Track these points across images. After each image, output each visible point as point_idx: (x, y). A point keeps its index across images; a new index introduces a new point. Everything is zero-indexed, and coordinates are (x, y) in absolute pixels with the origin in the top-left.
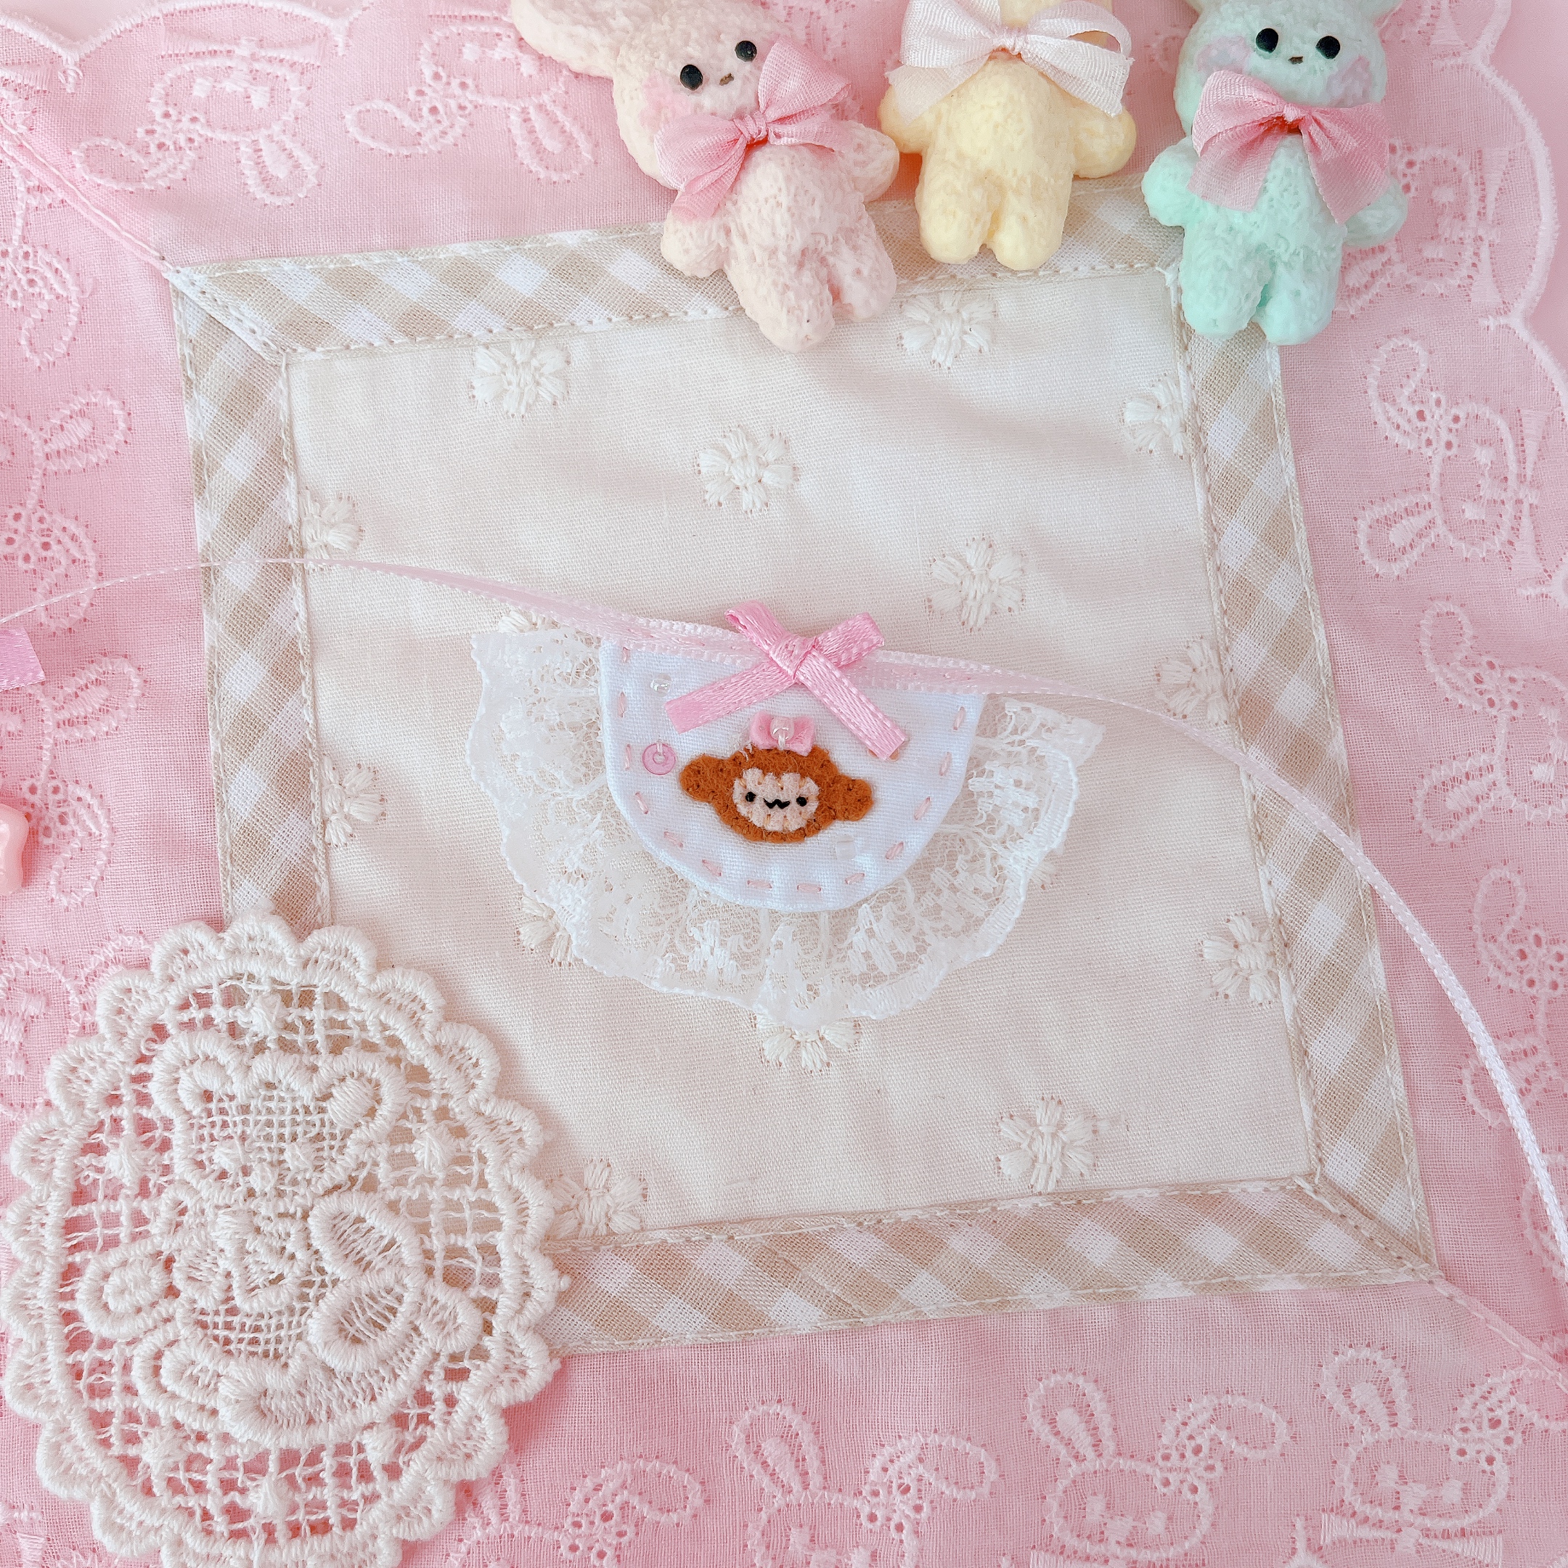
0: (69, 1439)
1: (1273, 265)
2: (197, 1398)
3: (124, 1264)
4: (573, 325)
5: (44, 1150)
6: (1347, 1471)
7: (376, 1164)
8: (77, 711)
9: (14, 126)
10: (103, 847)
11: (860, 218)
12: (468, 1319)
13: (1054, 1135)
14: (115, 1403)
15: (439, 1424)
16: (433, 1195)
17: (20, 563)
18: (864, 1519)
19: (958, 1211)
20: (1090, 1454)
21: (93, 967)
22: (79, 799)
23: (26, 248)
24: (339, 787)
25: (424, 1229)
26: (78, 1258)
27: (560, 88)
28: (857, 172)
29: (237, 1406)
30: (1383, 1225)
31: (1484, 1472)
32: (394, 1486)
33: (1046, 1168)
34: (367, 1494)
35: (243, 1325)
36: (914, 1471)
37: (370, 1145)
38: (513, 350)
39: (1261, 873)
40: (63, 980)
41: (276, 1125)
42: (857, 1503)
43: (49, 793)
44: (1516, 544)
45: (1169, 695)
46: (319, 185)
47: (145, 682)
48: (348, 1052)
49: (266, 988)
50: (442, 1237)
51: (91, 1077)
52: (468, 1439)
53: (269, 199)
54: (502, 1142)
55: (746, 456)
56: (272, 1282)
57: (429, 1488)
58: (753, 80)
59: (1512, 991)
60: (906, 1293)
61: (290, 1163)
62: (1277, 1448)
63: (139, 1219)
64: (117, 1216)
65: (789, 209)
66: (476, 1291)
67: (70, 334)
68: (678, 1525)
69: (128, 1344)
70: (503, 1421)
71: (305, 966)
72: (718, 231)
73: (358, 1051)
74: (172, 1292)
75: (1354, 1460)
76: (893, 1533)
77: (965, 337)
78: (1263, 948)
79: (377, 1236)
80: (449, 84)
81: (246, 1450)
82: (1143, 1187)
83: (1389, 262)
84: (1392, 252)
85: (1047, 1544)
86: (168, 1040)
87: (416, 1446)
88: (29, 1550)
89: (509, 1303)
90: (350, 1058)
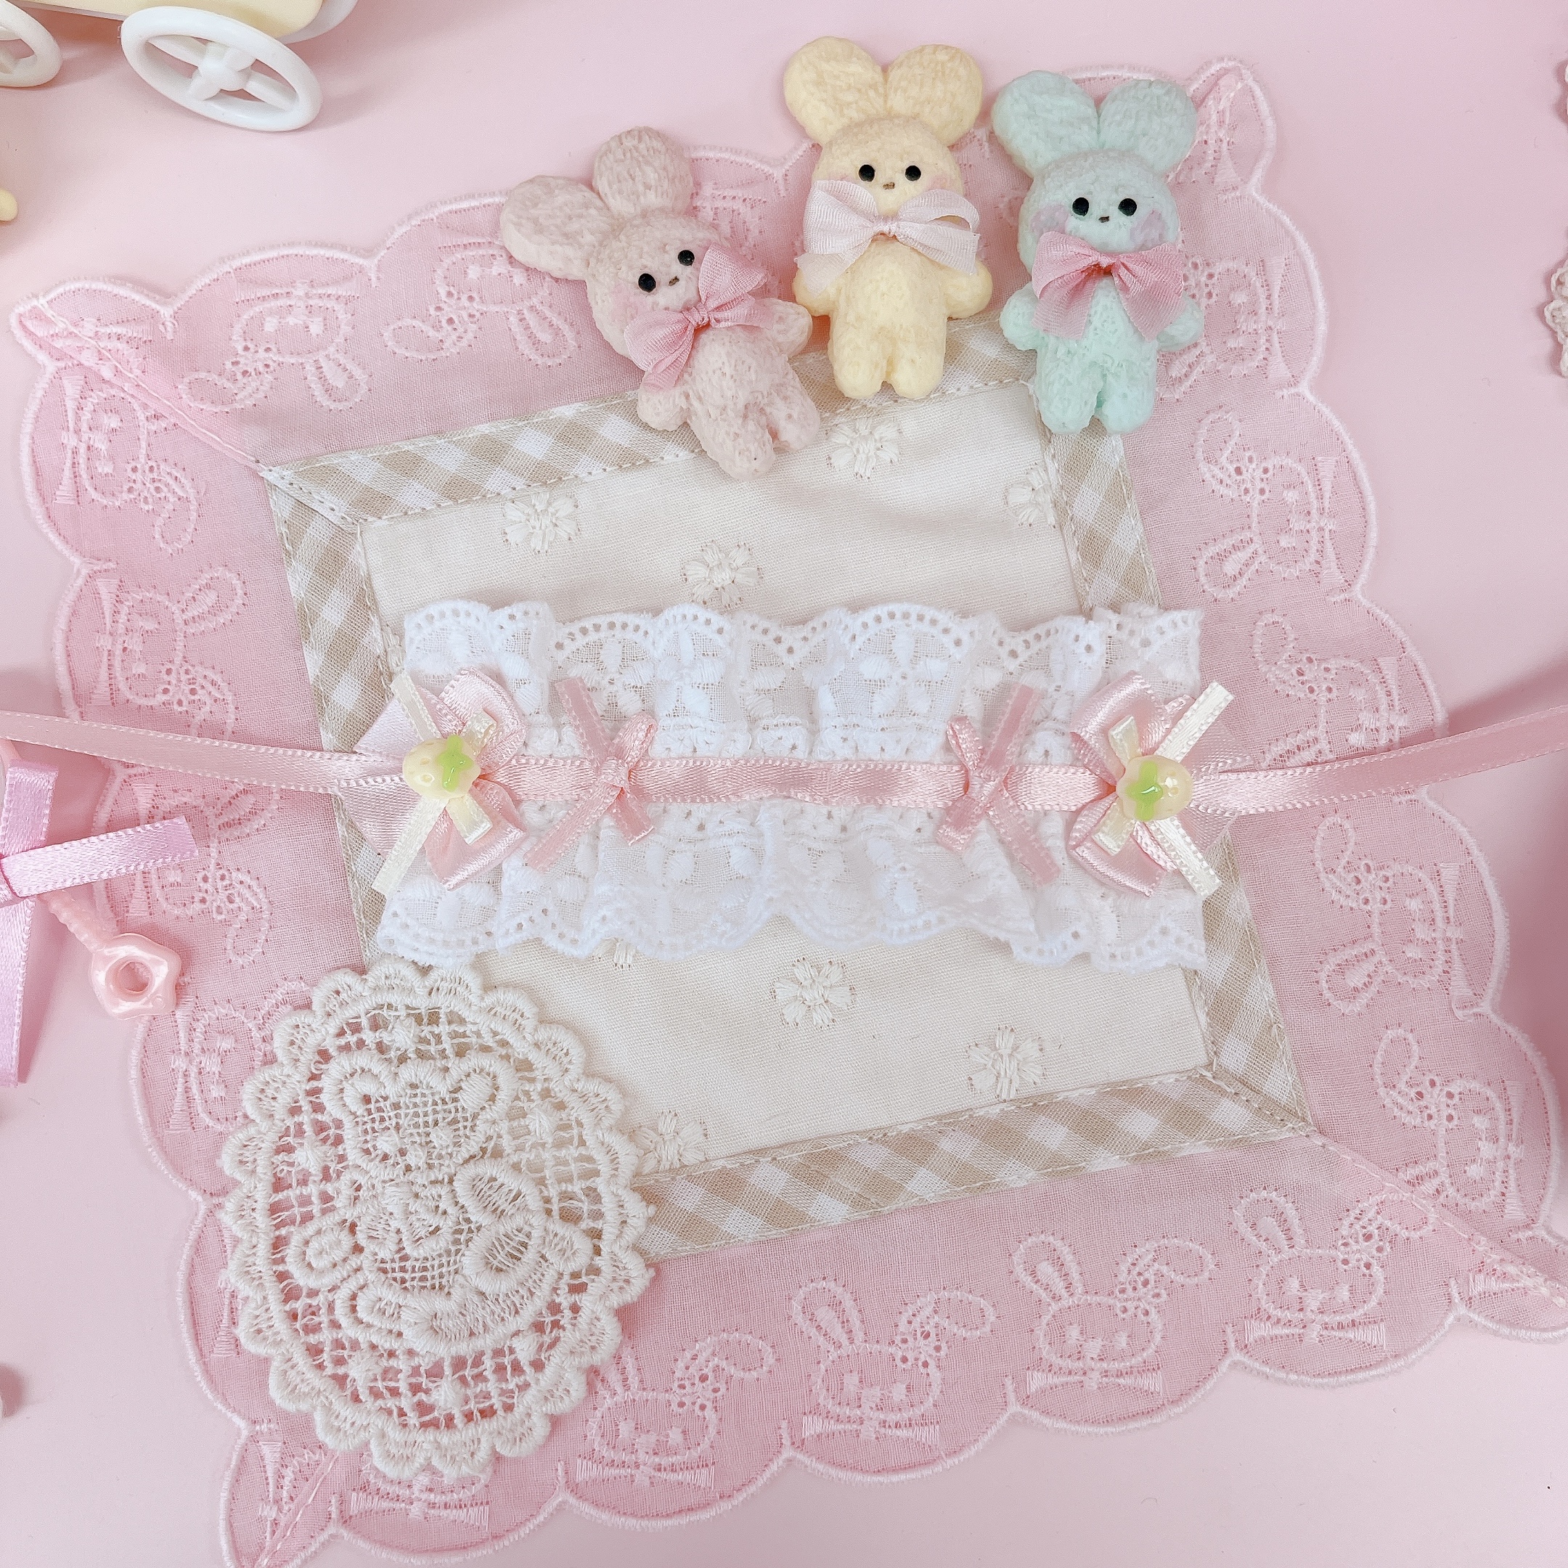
0: (293, 1367)
1: (1104, 376)
2: (387, 1325)
3: (318, 1232)
4: (577, 477)
5: (247, 1154)
6: (1261, 1286)
7: (500, 1136)
9: (131, 372)
10: (265, 916)
12: (583, 1246)
13: (1011, 1055)
14: (326, 1336)
15: (568, 1327)
16: (546, 1155)
17: (176, 707)
18: (898, 1362)
19: (944, 1121)
20: (1064, 1293)
21: (267, 1009)
22: (241, 882)
23: (151, 463)
25: (541, 1182)
26: (283, 1232)
27: (545, 291)
28: (781, 338)
29: (417, 1327)
30: (1268, 1098)
31: (1364, 1275)
32: (540, 1376)
33: (1007, 1081)
34: (520, 1384)
35: (414, 1267)
37: (494, 1122)
38: (533, 501)
40: (246, 1021)
41: (421, 1115)
42: (892, 1350)
43: (218, 881)
44: (1322, 563)
46: (370, 390)
48: (469, 1054)
49: (403, 1013)
50: (556, 1186)
51: (276, 1095)
52: (592, 1335)
53: (332, 405)
54: (593, 1110)
55: (721, 564)
56: (432, 1233)
57: (567, 1375)
58: (694, 279)
59: (1352, 909)
60: (911, 1186)
61: (436, 1143)
62: (1206, 1275)
63: (326, 1198)
64: (310, 1196)
65: (732, 377)
66: (586, 1224)
67: (193, 526)
68: (758, 1380)
69: (329, 1291)
70: (616, 1319)
71: (430, 993)
73: (477, 1053)
74: (358, 1249)
75: (1264, 1277)
76: (922, 1370)
77: (879, 453)
79: (507, 1190)
80: (459, 299)
81: (426, 1360)
82: (1083, 1088)
83: (1201, 354)
84: (1203, 346)
85: (1038, 1364)
86: (332, 1060)
87: (552, 1345)
88: (270, 1453)
89: (611, 1230)
90: (471, 1058)
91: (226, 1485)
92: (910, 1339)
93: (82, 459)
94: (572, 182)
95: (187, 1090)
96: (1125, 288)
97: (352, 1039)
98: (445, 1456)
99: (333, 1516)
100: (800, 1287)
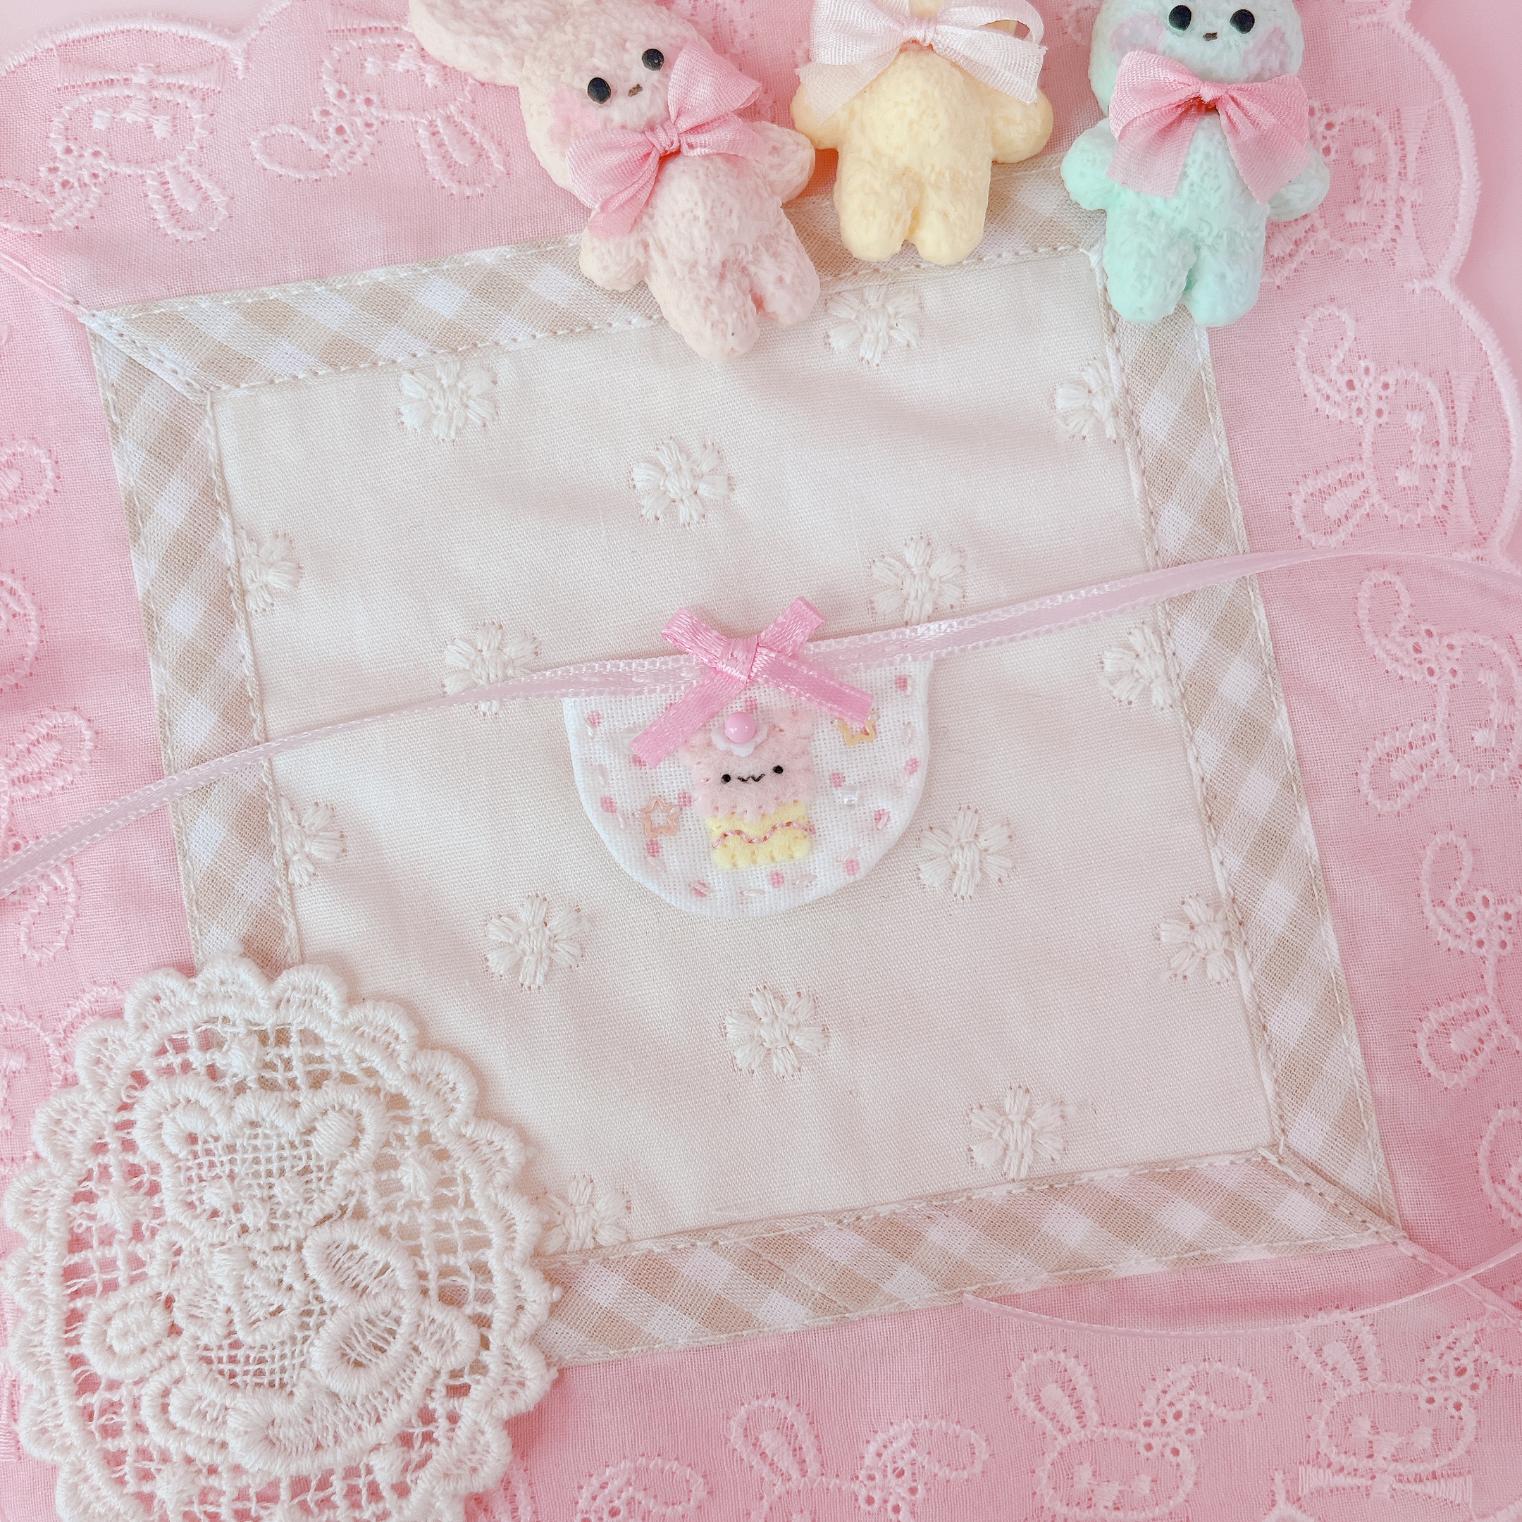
0: (86, 1480)
1: (1197, 249)
2: (207, 1433)
3: (125, 1307)
4: (497, 344)
5: (36, 1202)
6: (1322, 1425)
7: (364, 1192)
8: (31, 767)
10: (70, 900)
11: (779, 223)
12: (465, 1336)
13: (1024, 1123)
14: (127, 1442)
15: (443, 1441)
16: (422, 1219)
18: (862, 1502)
19: (935, 1203)
20: (1075, 1425)
21: (70, 1019)
24: (298, 827)
25: (415, 1252)
26: (79, 1303)
27: (465, 98)
28: (773, 176)
29: (246, 1437)
30: (1347, 1191)
31: (1452, 1417)
32: (403, 1503)
33: (1017, 1155)
34: (378, 1513)
35: (248, 1357)
36: (906, 1456)
37: (357, 1174)
38: (438, 374)
39: (1213, 854)
40: (42, 1034)
41: (263, 1161)
42: (855, 1486)
43: (10, 850)
44: (1450, 509)
45: (1113, 683)
46: (231, 217)
47: (97, 733)
48: (327, 1086)
49: (242, 1030)
50: (435, 1258)
51: (75, 1128)
52: (473, 1453)
53: (180, 234)
54: (484, 1162)
55: (680, 469)
56: (273, 1314)
57: (438, 1504)
59: (1462, 952)
60: (888, 1287)
61: (280, 1198)
62: (1254, 1408)
63: (136, 1262)
64: (114, 1260)
65: (707, 222)
66: (472, 1308)
68: (683, 1516)
69: (136, 1383)
70: (506, 1432)
71: (278, 1006)
72: (636, 247)
73: (337, 1085)
74: (174, 1330)
75: (1328, 1413)
76: (891, 1515)
77: (892, 333)
78: (1218, 929)
79: (372, 1261)
80: (353, 101)
81: (258, 1480)
82: (1114, 1167)
83: (1313, 228)
84: (1314, 219)
86: (148, 1086)
87: (422, 1464)
90: (330, 1091)
92: (878, 1476)
97: (175, 1060)
100: (742, 1404)
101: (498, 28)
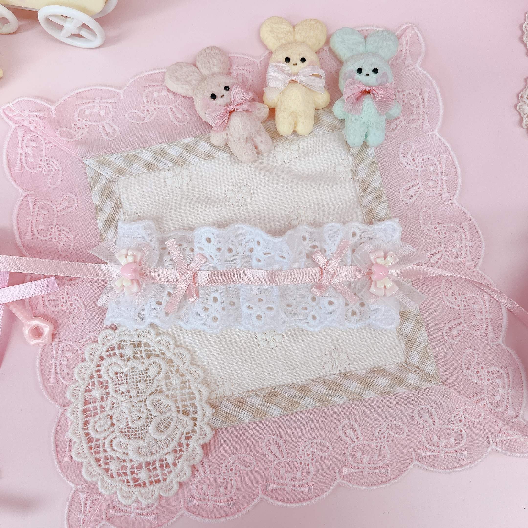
0: (91, 466)
2: (123, 451)
3: (100, 419)
4: (190, 162)
5: (75, 392)
6: (424, 438)
7: (162, 386)
9: (40, 128)
10: (83, 311)
12: (190, 423)
13: (337, 358)
14: (102, 455)
15: (185, 451)
16: (178, 392)
17: (54, 240)
18: (299, 464)
19: (314, 381)
21: (83, 342)
22: (75, 299)
23: (46, 158)
25: (176, 401)
26: (88, 419)
27: (180, 101)
28: (259, 115)
29: (133, 451)
30: (426, 373)
31: (459, 434)
32: (175, 468)
33: (336, 367)
34: (169, 471)
35: (132, 431)
37: (160, 381)
38: (175, 171)
40: (76, 346)
41: (135, 378)
42: (297, 460)
43: (67, 299)
44: (442, 191)
46: (120, 134)
49: (129, 343)
50: (181, 403)
51: (85, 372)
52: (193, 454)
53: (108, 139)
54: (194, 376)
55: (238, 191)
56: (139, 419)
57: (185, 468)
58: (229, 95)
59: (454, 308)
60: (303, 403)
61: (140, 388)
62: (405, 434)
63: (102, 407)
64: (97, 406)
65: (242, 128)
66: (191, 415)
67: (60, 179)
68: (250, 470)
69: (103, 439)
70: (202, 448)
71: (138, 337)
73: (154, 357)
74: (113, 425)
75: (425, 435)
76: (307, 467)
77: (292, 154)
79: (164, 404)
80: (151, 103)
81: (136, 463)
82: (362, 369)
83: (401, 121)
84: (401, 118)
85: (347, 465)
86: (105, 360)
87: (180, 458)
88: (82, 496)
89: (200, 417)
90: (152, 358)
91: (67, 507)
92: (303, 456)
93: (23, 157)
94: (188, 64)
95: (56, 370)
96: (374, 98)
97: (111, 352)
98: (143, 496)
99: (104, 518)
100: (265, 438)
101: (188, 82)
